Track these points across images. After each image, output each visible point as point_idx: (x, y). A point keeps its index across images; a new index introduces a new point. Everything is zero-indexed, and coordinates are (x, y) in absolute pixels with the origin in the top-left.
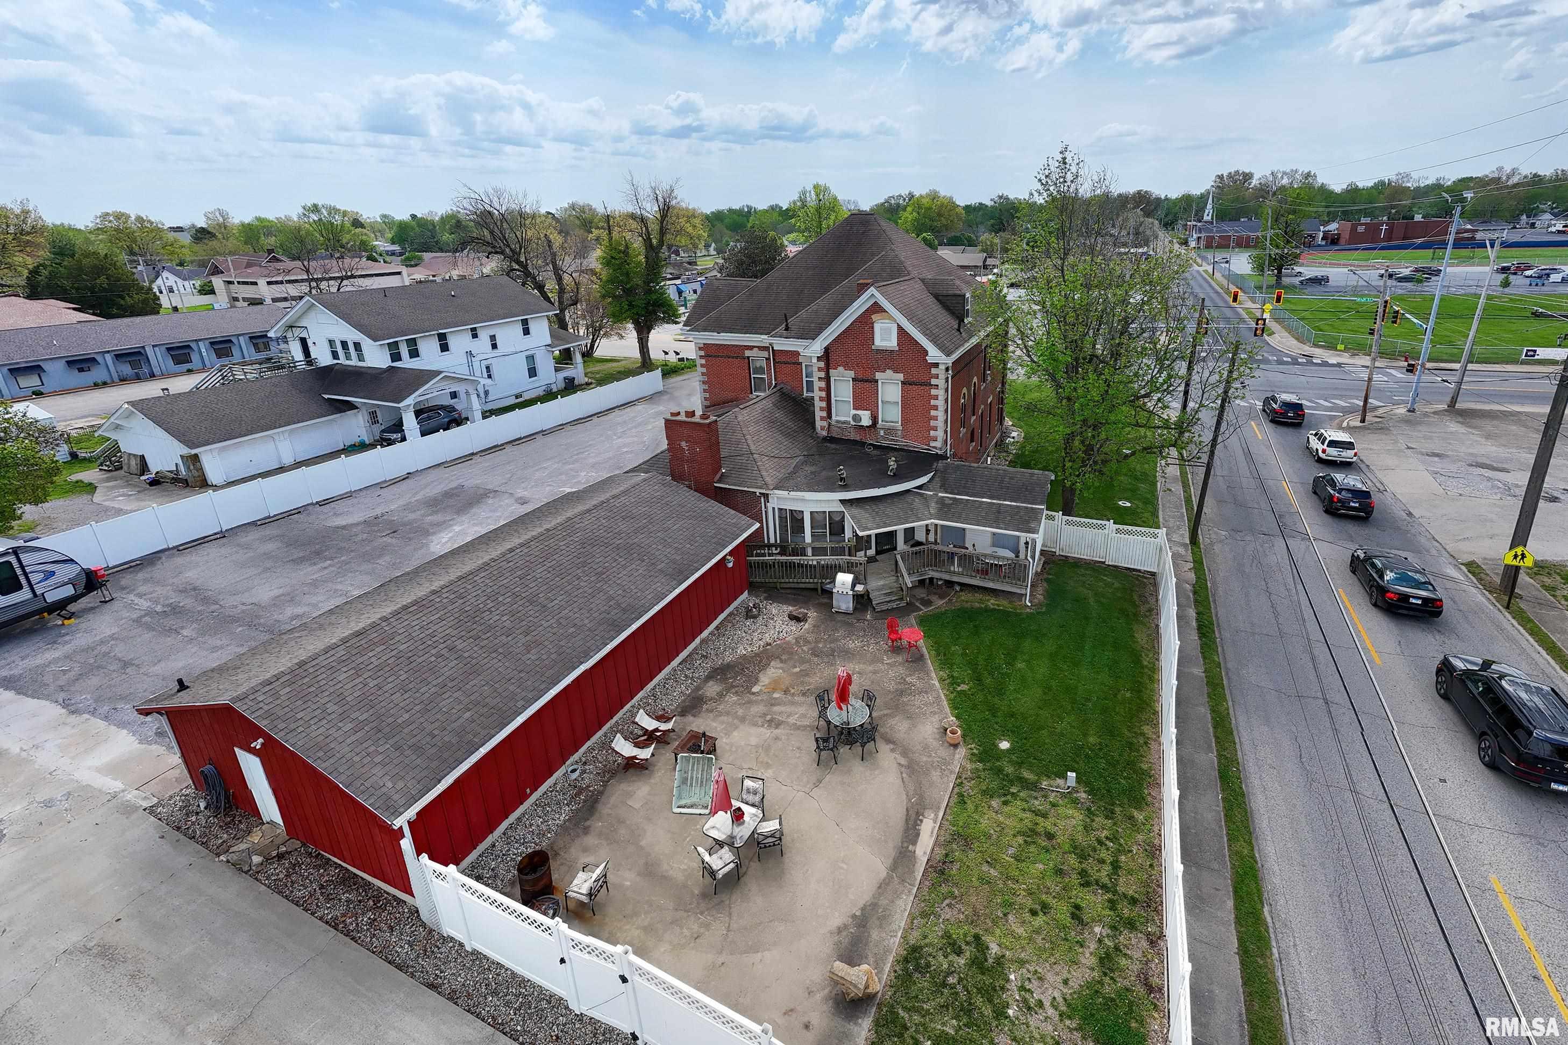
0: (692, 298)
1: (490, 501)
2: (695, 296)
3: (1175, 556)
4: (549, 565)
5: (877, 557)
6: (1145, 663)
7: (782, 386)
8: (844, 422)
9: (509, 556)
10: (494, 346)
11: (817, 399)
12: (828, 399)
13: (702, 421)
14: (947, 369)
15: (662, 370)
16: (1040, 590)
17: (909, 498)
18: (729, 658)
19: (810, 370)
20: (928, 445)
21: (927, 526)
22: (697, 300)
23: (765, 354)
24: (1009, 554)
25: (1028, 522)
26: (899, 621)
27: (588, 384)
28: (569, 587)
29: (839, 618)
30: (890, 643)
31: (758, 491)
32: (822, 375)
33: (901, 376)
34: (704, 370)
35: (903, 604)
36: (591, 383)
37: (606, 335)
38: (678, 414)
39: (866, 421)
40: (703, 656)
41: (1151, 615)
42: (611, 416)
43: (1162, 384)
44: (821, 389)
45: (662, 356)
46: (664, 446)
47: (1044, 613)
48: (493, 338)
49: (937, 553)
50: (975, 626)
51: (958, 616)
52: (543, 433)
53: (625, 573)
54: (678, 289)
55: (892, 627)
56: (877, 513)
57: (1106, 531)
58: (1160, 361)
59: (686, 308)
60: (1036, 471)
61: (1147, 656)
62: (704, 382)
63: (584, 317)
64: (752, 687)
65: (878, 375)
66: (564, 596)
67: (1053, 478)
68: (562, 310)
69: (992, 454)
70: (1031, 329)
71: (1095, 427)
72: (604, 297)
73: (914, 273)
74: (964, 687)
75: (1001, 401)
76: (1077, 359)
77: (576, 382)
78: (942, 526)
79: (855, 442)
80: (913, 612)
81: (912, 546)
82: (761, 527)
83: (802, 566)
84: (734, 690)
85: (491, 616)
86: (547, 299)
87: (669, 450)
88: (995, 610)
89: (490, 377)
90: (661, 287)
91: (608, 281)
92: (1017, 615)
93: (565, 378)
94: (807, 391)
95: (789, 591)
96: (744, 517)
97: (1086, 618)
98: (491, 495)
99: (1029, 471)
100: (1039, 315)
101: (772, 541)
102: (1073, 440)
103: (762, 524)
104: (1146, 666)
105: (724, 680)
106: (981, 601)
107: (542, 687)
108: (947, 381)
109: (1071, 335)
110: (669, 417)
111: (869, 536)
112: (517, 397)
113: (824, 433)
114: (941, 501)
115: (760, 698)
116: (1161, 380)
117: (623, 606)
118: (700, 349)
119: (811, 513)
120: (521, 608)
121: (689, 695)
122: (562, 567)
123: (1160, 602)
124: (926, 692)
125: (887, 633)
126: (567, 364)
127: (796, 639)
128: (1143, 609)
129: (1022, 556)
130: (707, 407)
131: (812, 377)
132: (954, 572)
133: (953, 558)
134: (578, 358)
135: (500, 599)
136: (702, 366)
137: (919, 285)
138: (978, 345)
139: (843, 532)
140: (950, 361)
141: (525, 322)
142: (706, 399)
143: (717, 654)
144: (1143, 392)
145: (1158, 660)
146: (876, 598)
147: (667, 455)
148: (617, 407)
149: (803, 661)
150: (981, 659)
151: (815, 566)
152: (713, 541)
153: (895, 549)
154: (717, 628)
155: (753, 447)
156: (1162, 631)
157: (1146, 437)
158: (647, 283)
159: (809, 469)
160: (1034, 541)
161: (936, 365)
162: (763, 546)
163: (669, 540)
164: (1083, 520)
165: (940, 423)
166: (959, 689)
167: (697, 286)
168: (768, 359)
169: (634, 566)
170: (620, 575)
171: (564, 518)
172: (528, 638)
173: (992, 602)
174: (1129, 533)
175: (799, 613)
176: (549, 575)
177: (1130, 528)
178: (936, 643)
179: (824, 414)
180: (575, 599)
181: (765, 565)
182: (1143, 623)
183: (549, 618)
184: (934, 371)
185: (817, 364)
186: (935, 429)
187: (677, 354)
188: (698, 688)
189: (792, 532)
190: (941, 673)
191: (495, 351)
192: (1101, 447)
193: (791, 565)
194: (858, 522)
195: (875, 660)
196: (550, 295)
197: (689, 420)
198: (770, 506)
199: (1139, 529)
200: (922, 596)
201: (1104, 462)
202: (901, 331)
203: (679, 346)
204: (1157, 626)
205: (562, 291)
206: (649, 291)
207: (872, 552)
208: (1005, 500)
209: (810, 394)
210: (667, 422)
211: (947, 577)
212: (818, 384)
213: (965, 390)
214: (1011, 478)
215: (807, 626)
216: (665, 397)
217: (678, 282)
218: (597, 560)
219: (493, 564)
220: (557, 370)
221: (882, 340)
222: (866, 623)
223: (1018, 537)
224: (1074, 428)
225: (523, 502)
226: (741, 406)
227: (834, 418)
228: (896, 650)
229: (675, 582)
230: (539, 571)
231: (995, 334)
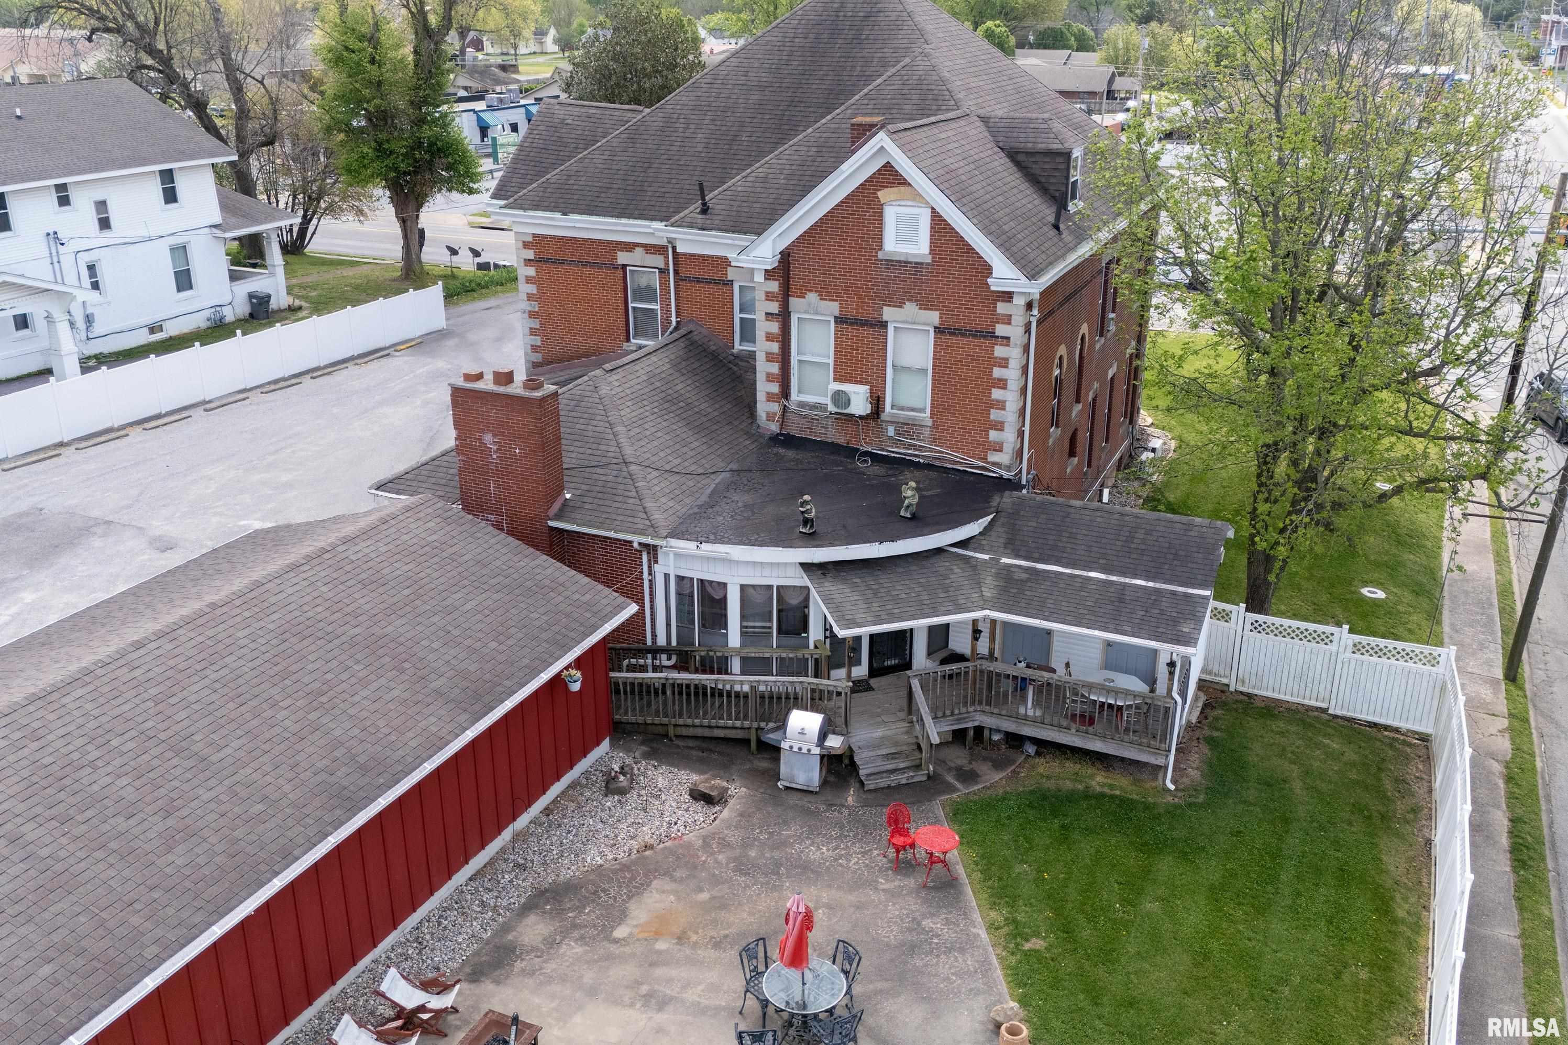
0: (508, 143)
1: (97, 543)
2: (514, 138)
3: (1473, 705)
4: (214, 676)
5: (873, 682)
6: (1401, 913)
7: (691, 327)
8: (815, 407)
9: (135, 655)
10: (105, 224)
11: (761, 357)
12: (784, 358)
13: (527, 394)
14: (1029, 306)
15: (445, 288)
16: (1195, 759)
17: (942, 564)
18: (568, 871)
19: (748, 297)
20: (984, 459)
21: (975, 622)
22: (521, 147)
23: (659, 261)
24: (1137, 685)
25: (1176, 622)
26: (913, 811)
27: (293, 310)
28: (255, 722)
29: (793, 799)
30: (892, 852)
31: (636, 539)
32: (774, 307)
33: (934, 317)
34: (532, 289)
35: (921, 777)
36: (300, 308)
37: (331, 210)
38: (479, 377)
39: (859, 404)
40: (517, 865)
41: (1416, 820)
42: (341, 376)
43: (1467, 350)
44: (769, 337)
45: (444, 257)
46: (448, 439)
47: (1201, 806)
48: (101, 206)
49: (992, 679)
50: (1063, 827)
51: (1031, 806)
52: (205, 405)
53: (365, 693)
54: (480, 119)
55: (896, 822)
56: (876, 592)
57: (1333, 647)
58: (1467, 300)
59: (496, 161)
60: (1198, 520)
61: (1405, 899)
62: (532, 315)
63: (288, 172)
64: (613, 928)
65: (888, 313)
66: (244, 740)
67: (1231, 534)
68: (244, 155)
69: (1110, 482)
70: (1205, 228)
71: (1322, 433)
72: (328, 130)
73: (969, 104)
74: (1036, 944)
75: (1134, 373)
76: (1295, 293)
77: (273, 305)
78: (1005, 624)
79: (834, 448)
80: (943, 792)
81: (943, 662)
82: (641, 612)
83: (721, 694)
84: (576, 934)
85: (95, 777)
86: (212, 129)
87: (459, 449)
88: (1103, 795)
89: (95, 286)
90: (444, 115)
91: (336, 97)
92: (1147, 807)
93: (251, 296)
94: (743, 339)
95: (691, 743)
96: (607, 591)
97: (1286, 821)
98: (99, 530)
99: (1184, 519)
100: (1224, 198)
101: (662, 641)
102: (1275, 458)
103: (642, 606)
104: (1403, 921)
105: (559, 913)
106: (1076, 777)
107: (197, 918)
108: (1028, 331)
109: (1285, 245)
110: (461, 383)
111: (858, 639)
112: (152, 330)
113: (774, 427)
114: (1007, 574)
115: (627, 950)
116: (1465, 340)
117: (362, 759)
118: (526, 245)
119: (743, 588)
120: (156, 762)
121: (488, 942)
122: (241, 681)
123: (1437, 795)
124: (962, 950)
125: (886, 834)
126: (254, 266)
127: (704, 838)
128: (1400, 807)
129: (1161, 688)
130: (536, 365)
131: (753, 311)
132: (1026, 718)
133: (1024, 689)
134: (275, 255)
135: (114, 743)
136: (529, 280)
137: (976, 130)
138: (1093, 259)
139: (805, 628)
140: (1035, 289)
141: (167, 176)
142: (534, 348)
143: (545, 864)
144: (1426, 364)
145: (1426, 908)
146: (866, 764)
147: (456, 461)
148: (352, 359)
149: (716, 881)
150: (1073, 893)
151: (746, 696)
152: (544, 636)
153: (908, 666)
154: (547, 811)
155: (628, 451)
156: (1437, 850)
157: (1426, 455)
158: (417, 105)
159: (740, 498)
160: (1187, 662)
161: (1007, 296)
162: (643, 651)
163: (456, 632)
164: (1287, 622)
165: (1009, 416)
166: (1027, 946)
167: (518, 116)
168: (663, 272)
169: (383, 681)
170: (357, 698)
171: (246, 581)
172: (170, 822)
173: (1099, 780)
174: (1380, 652)
175: (712, 788)
176: (214, 697)
177: (1382, 642)
178: (983, 857)
179: (775, 388)
180: (267, 747)
181: (644, 690)
182: (1398, 835)
183: (213, 782)
184: (1002, 308)
185: (764, 286)
186: (999, 426)
187: (476, 254)
188: (506, 928)
189: (703, 625)
190: (993, 914)
191: (106, 233)
192: (1332, 474)
193: (699, 692)
194: (837, 610)
195: (858, 884)
196: (219, 122)
197: (501, 389)
198: (659, 569)
199: (1400, 645)
200: (959, 762)
201: (1337, 506)
202: (939, 224)
203: (481, 239)
204: (1429, 843)
205: (243, 114)
206: (421, 121)
207: (861, 671)
208: (1135, 576)
209: (748, 347)
210: (457, 393)
211: (1011, 726)
212: (765, 327)
213: (1062, 350)
214: (1149, 533)
215: (726, 813)
216: (451, 343)
217: (480, 106)
218: (310, 667)
219: (100, 672)
220: (234, 277)
221: (899, 240)
222: (845, 812)
223: (1155, 652)
224: (1279, 434)
225: (165, 546)
226: (608, 366)
227: (794, 396)
228: (902, 866)
229: (465, 717)
230: (195, 688)
231: (1129, 234)
